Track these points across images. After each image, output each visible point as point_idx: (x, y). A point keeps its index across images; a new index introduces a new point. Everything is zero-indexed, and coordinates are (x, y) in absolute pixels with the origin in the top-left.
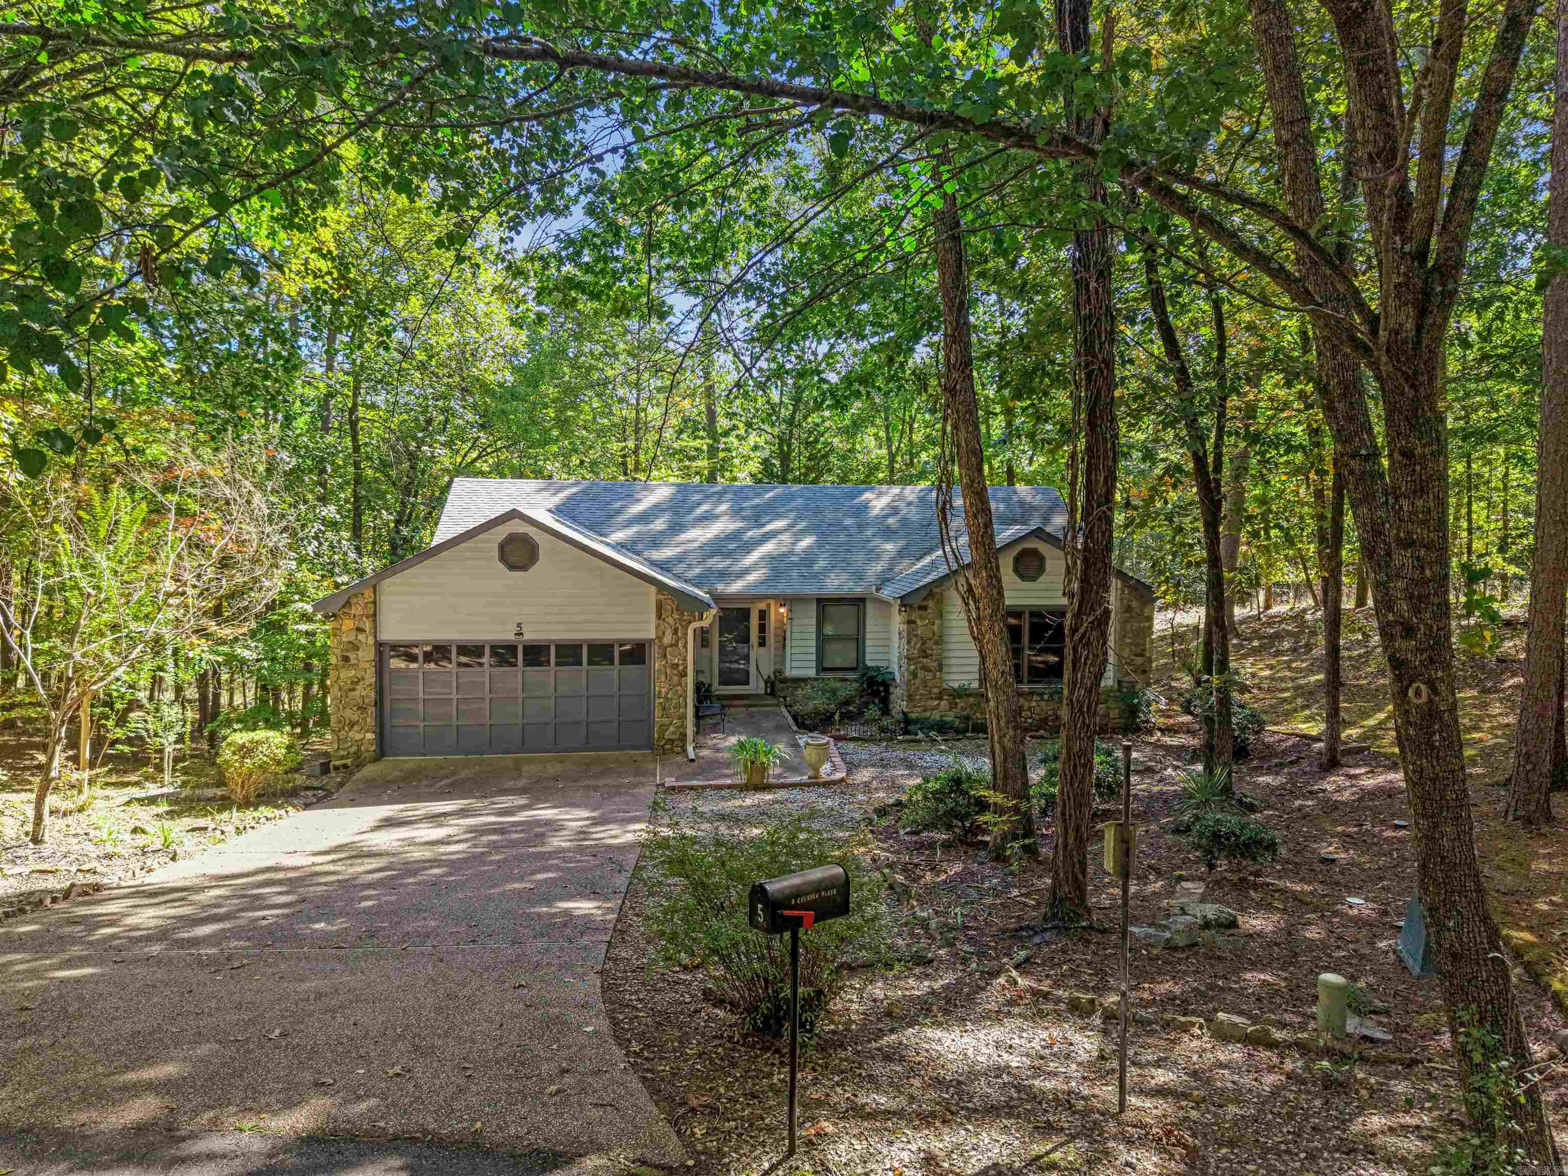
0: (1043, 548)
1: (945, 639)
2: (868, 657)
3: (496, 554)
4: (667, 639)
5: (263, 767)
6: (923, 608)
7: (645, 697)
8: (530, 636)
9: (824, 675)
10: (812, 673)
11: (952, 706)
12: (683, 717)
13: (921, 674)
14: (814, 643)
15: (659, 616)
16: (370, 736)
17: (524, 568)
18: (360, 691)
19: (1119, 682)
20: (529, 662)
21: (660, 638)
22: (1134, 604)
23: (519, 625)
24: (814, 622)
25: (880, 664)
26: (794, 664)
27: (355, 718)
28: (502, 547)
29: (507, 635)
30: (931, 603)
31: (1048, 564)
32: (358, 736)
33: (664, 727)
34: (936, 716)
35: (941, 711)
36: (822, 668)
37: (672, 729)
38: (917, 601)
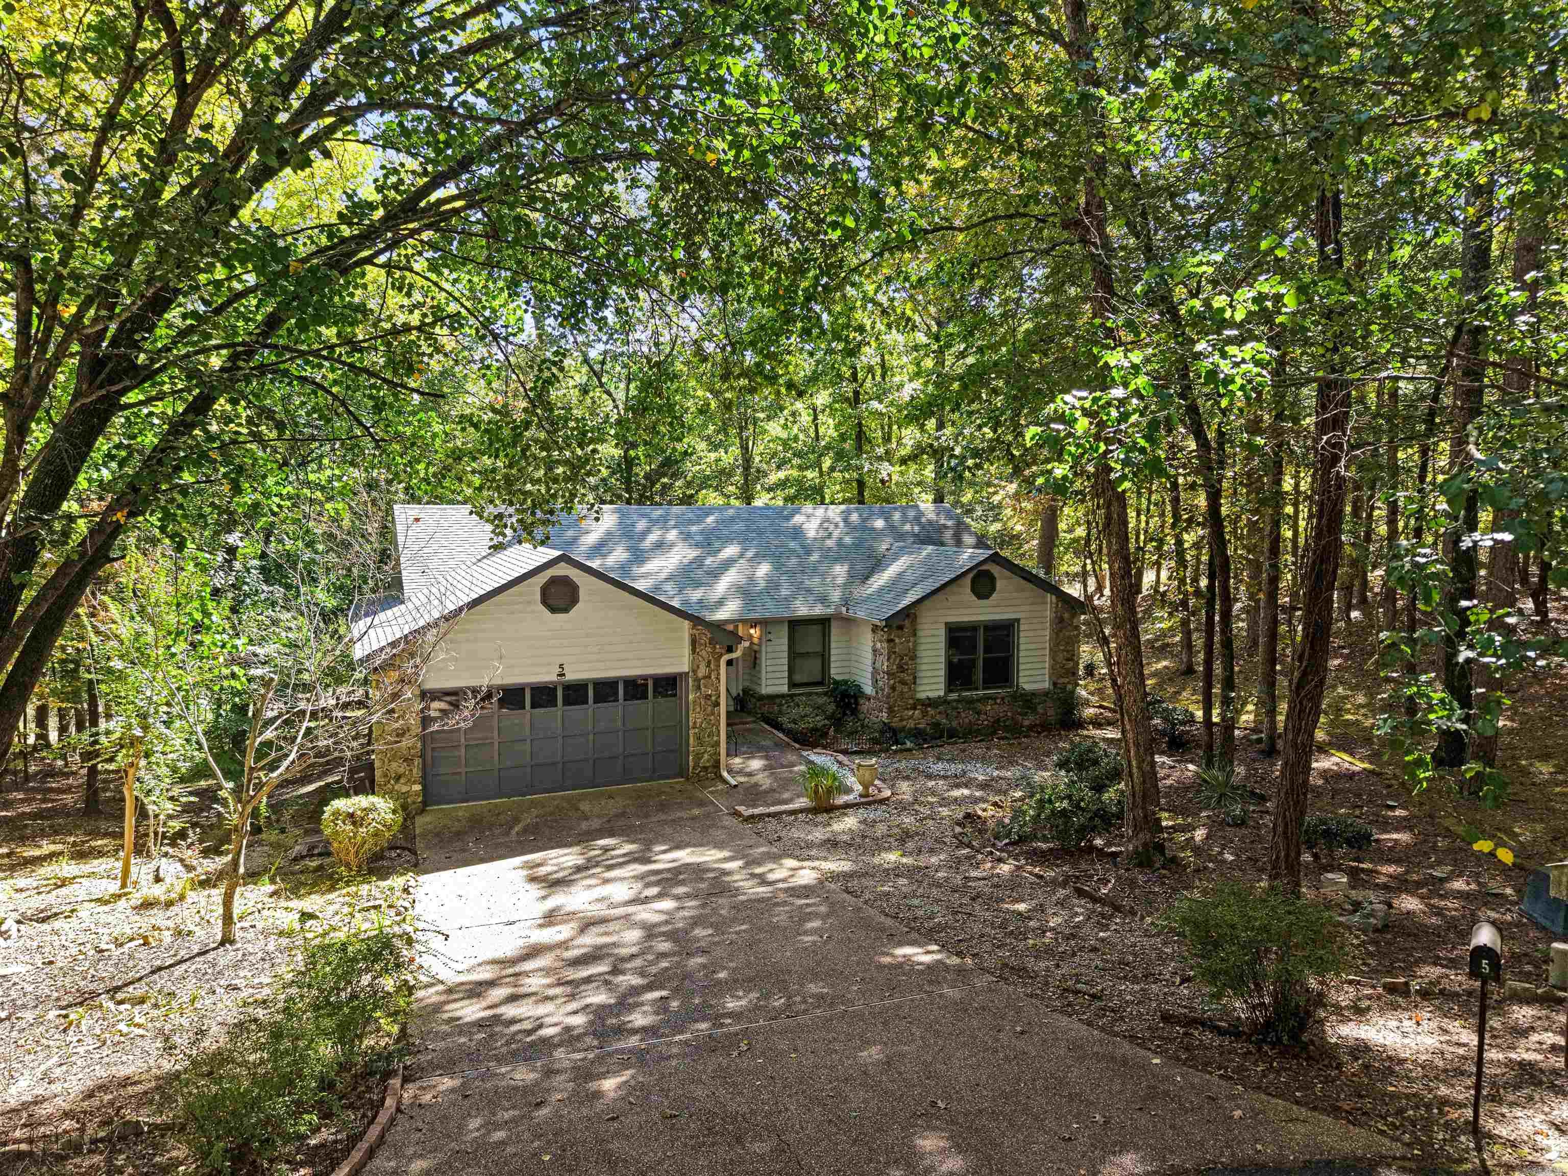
0: (995, 570)
1: (919, 654)
2: (832, 671)
3: (538, 597)
4: (702, 672)
5: (376, 834)
6: (900, 628)
7: (680, 727)
8: (572, 676)
9: (794, 691)
10: (784, 689)
11: (924, 714)
12: (718, 744)
13: (899, 687)
14: (786, 661)
15: (694, 650)
16: (417, 787)
17: (566, 610)
18: (406, 743)
19: (1055, 684)
20: (567, 702)
21: (694, 671)
22: (1066, 615)
23: (561, 666)
24: (786, 641)
25: (846, 677)
26: (769, 682)
27: (401, 770)
28: (545, 590)
29: (548, 676)
30: (907, 623)
31: (999, 584)
32: (405, 789)
33: (698, 756)
34: (911, 724)
35: (914, 719)
36: (792, 684)
37: (706, 756)
38: (896, 623)
